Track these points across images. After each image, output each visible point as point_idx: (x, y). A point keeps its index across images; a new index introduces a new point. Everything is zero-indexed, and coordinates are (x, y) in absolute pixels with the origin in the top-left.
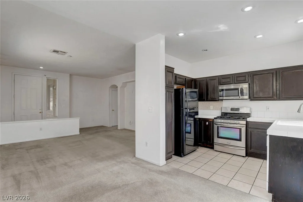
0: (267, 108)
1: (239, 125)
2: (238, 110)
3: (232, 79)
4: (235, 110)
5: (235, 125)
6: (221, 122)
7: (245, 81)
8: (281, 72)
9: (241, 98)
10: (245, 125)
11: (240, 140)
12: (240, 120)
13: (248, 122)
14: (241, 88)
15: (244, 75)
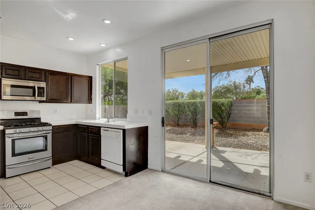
0: (55, 111)
1: (45, 132)
2: (25, 114)
3: (22, 73)
4: (21, 115)
5: (40, 133)
6: (19, 132)
7: (40, 80)
8: (73, 77)
9: (36, 98)
10: (51, 131)
11: (46, 149)
12: (46, 126)
13: (53, 126)
14: (38, 87)
15: (38, 71)
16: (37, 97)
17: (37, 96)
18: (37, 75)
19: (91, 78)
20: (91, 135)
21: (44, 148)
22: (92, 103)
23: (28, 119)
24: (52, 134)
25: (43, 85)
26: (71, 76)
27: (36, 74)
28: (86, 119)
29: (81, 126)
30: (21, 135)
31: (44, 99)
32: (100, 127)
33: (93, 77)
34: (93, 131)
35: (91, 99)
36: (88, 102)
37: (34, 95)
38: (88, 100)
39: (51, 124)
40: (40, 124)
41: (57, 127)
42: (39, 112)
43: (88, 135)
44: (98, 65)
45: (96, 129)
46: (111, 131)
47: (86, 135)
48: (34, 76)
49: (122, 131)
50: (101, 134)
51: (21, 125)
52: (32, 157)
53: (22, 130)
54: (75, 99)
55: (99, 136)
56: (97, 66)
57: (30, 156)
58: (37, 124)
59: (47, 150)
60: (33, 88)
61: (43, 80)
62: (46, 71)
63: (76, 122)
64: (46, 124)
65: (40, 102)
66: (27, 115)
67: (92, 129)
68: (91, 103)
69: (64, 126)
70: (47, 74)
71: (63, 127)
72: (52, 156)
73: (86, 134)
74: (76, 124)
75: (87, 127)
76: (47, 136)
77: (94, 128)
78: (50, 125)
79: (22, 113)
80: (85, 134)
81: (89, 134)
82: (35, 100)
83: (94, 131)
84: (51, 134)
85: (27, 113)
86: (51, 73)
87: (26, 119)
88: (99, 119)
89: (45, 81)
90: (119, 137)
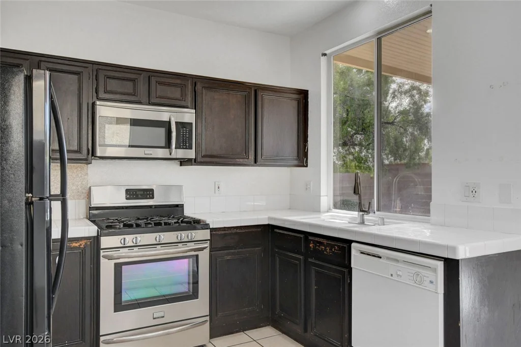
0: (217, 187)
1: (192, 246)
2: (149, 194)
3: (142, 88)
4: (139, 196)
5: (181, 248)
6: (133, 245)
7: (183, 103)
8: (260, 94)
9: (173, 153)
10: (207, 245)
11: (194, 295)
12: (195, 229)
13: (212, 230)
14: (176, 123)
15: (178, 81)
16: (176, 148)
17: (174, 146)
18: (176, 93)
19: (303, 95)
20: (317, 262)
21: (191, 290)
22: (307, 166)
23: (156, 207)
24: (210, 251)
25: (188, 116)
26: (256, 91)
27: (173, 89)
28: (292, 208)
29: (286, 233)
30: (137, 254)
31: (191, 154)
32: (349, 242)
33: (309, 93)
34: (322, 251)
35: (306, 155)
36: (296, 162)
37: (168, 145)
38: (298, 156)
39: (207, 223)
40: (182, 222)
41: (223, 232)
42: (180, 188)
43: (306, 261)
44: (325, 55)
45: (332, 246)
46: (388, 258)
47: (299, 260)
48: (169, 95)
49: (440, 265)
50: (352, 266)
51: (138, 226)
52: (161, 314)
53: (139, 239)
54: (264, 154)
55: (346, 270)
56: (323, 59)
57: (158, 310)
58: (175, 223)
59: (197, 298)
60: (167, 125)
61: (189, 105)
62: (196, 80)
63: (270, 218)
64: (195, 224)
65: (184, 162)
66: (153, 198)
67: (321, 243)
68: (304, 166)
69: (238, 231)
70: (199, 87)
71: (236, 233)
72: (210, 315)
73: (301, 257)
74: (269, 225)
75: (302, 236)
76: (197, 256)
77: (325, 241)
78: (206, 226)
79: (142, 193)
80: (297, 256)
81: (310, 260)
82: (170, 157)
83: (326, 250)
84: (207, 251)
85: (152, 190)
86: (206, 85)
87: (150, 207)
88: (328, 212)
89: (194, 107)
90: (431, 287)
